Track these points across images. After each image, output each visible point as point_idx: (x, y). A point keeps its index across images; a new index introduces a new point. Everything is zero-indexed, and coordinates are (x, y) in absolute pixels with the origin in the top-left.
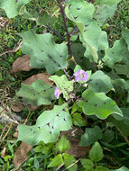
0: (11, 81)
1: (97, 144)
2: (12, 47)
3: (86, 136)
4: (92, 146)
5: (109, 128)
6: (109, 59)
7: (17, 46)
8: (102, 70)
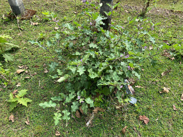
0: (83, 117)
1: (95, 91)
2: (74, 119)
3: (94, 94)
4: (96, 92)
5: (91, 88)
6: (73, 92)
7: (73, 118)
8: (76, 94)
